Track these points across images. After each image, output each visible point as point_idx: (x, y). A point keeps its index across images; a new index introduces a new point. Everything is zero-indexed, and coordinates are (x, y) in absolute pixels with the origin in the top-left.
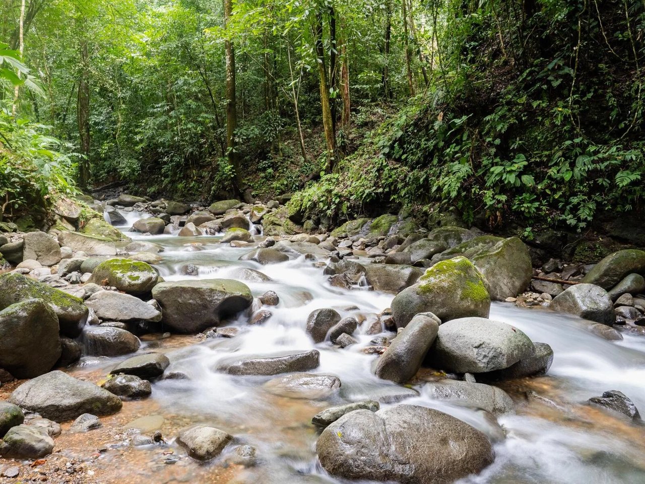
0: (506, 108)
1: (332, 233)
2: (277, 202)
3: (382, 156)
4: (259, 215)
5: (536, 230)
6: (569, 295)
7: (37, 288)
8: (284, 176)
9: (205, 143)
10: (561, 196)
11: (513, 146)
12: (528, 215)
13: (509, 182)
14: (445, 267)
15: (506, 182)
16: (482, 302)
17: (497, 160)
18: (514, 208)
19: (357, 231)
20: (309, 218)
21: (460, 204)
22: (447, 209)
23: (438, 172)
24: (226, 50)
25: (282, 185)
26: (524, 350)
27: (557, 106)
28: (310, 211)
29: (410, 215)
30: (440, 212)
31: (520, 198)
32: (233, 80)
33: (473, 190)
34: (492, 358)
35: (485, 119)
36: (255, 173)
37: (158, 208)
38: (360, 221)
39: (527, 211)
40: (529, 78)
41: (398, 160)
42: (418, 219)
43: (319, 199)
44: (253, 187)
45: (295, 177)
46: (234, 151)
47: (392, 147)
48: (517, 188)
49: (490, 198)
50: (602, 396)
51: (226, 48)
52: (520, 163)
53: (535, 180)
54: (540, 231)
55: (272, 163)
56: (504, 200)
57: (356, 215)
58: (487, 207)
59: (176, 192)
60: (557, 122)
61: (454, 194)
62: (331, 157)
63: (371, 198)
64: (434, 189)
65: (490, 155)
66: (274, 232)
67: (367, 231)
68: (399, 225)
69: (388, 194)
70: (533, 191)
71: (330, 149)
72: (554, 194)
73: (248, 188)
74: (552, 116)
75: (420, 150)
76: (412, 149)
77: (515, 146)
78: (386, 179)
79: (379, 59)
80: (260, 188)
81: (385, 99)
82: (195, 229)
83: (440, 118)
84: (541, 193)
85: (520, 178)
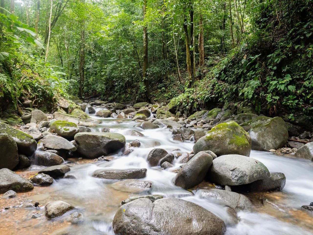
0: (280, 50)
1: (189, 117)
2: (165, 103)
3: (215, 78)
4: (155, 109)
5: (296, 115)
6: (306, 148)
7: (11, 130)
8: (170, 91)
9: (134, 76)
10: (311, 97)
11: (284, 70)
12: (291, 107)
13: (281, 89)
14: (221, 126)
15: (279, 89)
16: (242, 147)
17: (275, 78)
18: (283, 103)
19: (201, 116)
20: (179, 110)
21: (254, 102)
22: (247, 105)
23: (243, 85)
24: (144, 31)
25: (169, 95)
26: (261, 174)
27: (310, 48)
28: (179, 107)
29: (228, 108)
30: (243, 106)
31: (287, 98)
32: (147, 45)
33: (261, 94)
34: (240, 177)
35: (268, 56)
36: (156, 89)
37: (111, 106)
38: (203, 111)
39: (291, 105)
40: (294, 34)
41: (223, 81)
42: (232, 110)
43: (183, 100)
44: (155, 96)
45: (175, 91)
46: (146, 79)
47: (220, 74)
48: (286, 93)
49: (270, 98)
50: (309, 204)
51: (144, 30)
52: (288, 78)
53: (296, 88)
54: (299, 116)
55: (164, 85)
56: (277, 99)
57: (201, 109)
58: (268, 103)
59: (121, 99)
60: (309, 56)
61: (250, 96)
62: (190, 80)
63: (208, 100)
64: (240, 94)
65: (271, 76)
66: (161, 117)
67: (206, 116)
68: (222, 113)
69: (218, 98)
70: (295, 94)
71: (190, 76)
72: (307, 96)
73: (153, 97)
74: (306, 53)
75: (235, 75)
76: (230, 75)
77: (285, 70)
78: (217, 90)
79: (219, 32)
80: (158, 97)
81: (222, 52)
82: (124, 115)
83: (245, 58)
84: (300, 95)
85: (287, 87)
